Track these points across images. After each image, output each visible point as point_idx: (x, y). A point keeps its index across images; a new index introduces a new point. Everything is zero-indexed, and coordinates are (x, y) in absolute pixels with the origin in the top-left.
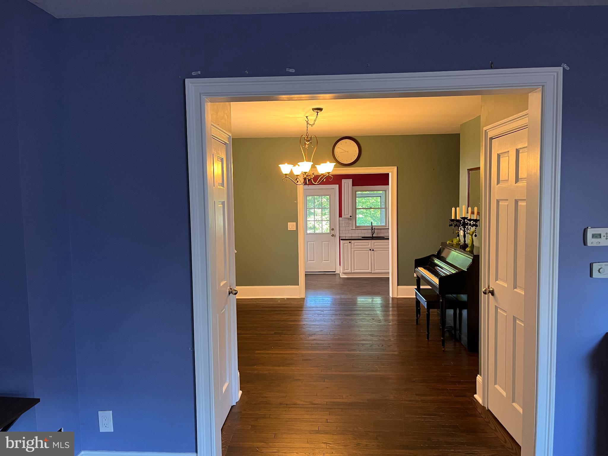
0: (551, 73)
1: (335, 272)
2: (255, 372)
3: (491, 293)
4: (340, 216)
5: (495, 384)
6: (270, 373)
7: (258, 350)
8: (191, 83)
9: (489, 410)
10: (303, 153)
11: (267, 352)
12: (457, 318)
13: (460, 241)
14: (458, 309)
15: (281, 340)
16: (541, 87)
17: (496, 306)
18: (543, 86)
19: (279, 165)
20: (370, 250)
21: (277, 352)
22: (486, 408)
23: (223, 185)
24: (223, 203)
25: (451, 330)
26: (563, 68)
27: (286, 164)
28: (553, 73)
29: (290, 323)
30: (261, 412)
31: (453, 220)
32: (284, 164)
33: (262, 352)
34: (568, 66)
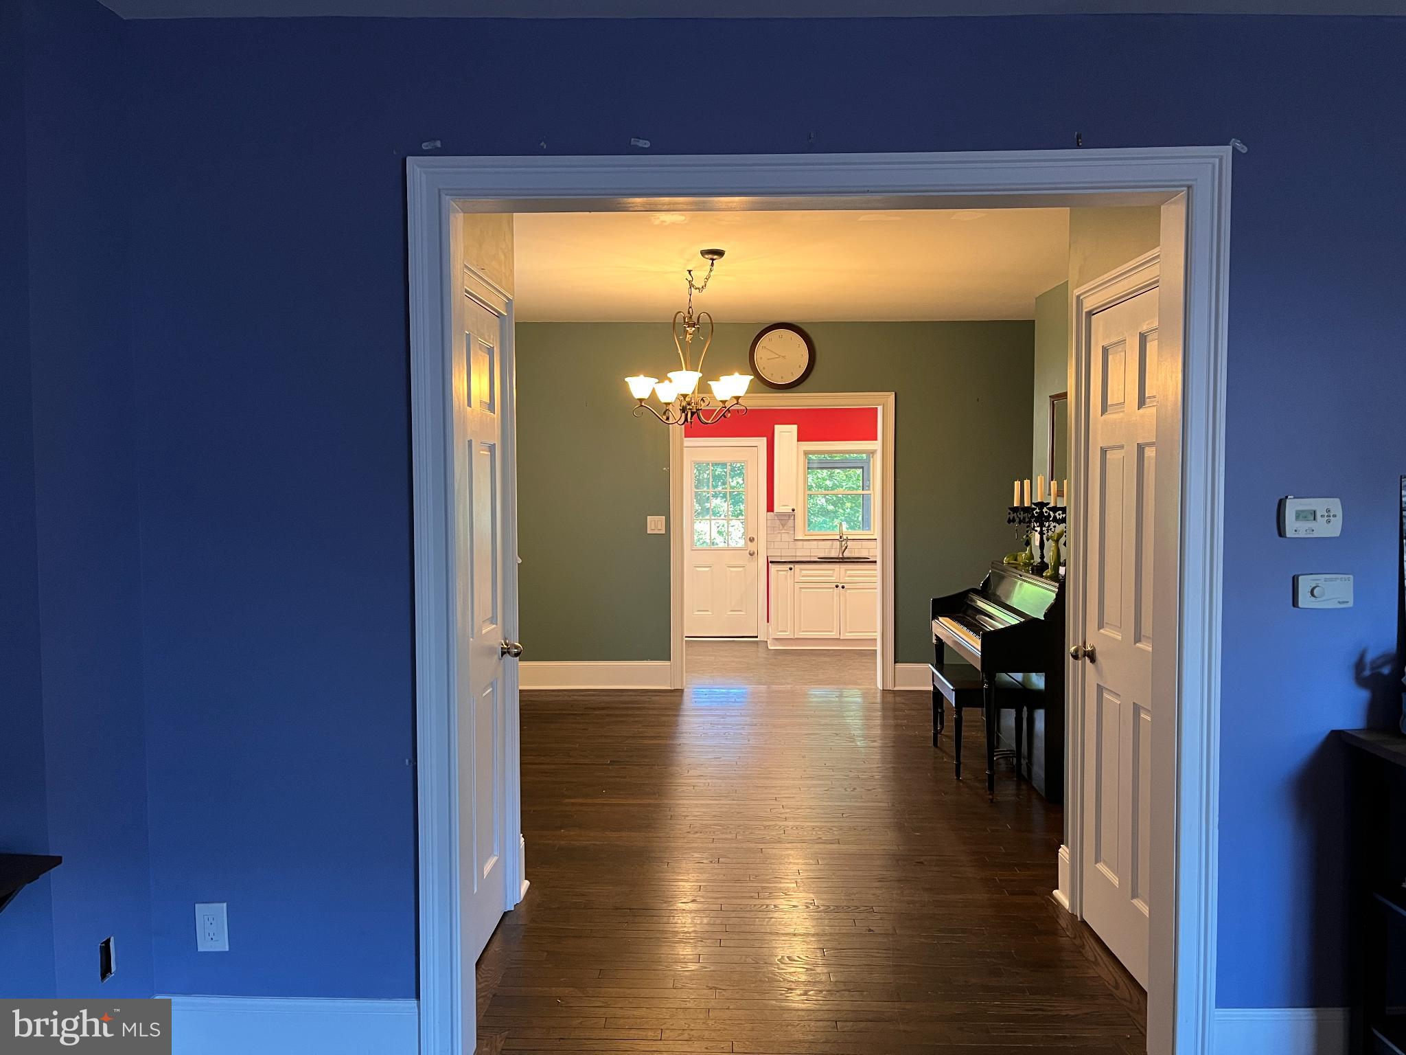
0: (1207, 160)
1: (757, 637)
2: (563, 843)
3: (1089, 656)
4: (770, 508)
5: (1097, 861)
6: (594, 844)
7: (570, 797)
8: (419, 166)
9: (1084, 922)
10: (680, 352)
11: (590, 801)
12: (1024, 730)
13: (1032, 557)
14: (1025, 708)
15: (625, 777)
16: (1186, 189)
17: (1100, 686)
18: (1189, 187)
19: (627, 379)
20: (837, 586)
21: (613, 801)
22: (1076, 916)
23: (491, 407)
24: (492, 448)
25: (1010, 757)
26: (1233, 147)
27: (642, 377)
28: (1211, 160)
29: (646, 742)
30: (572, 926)
31: (1015, 510)
32: (638, 376)
33: (580, 801)
34: (1244, 144)
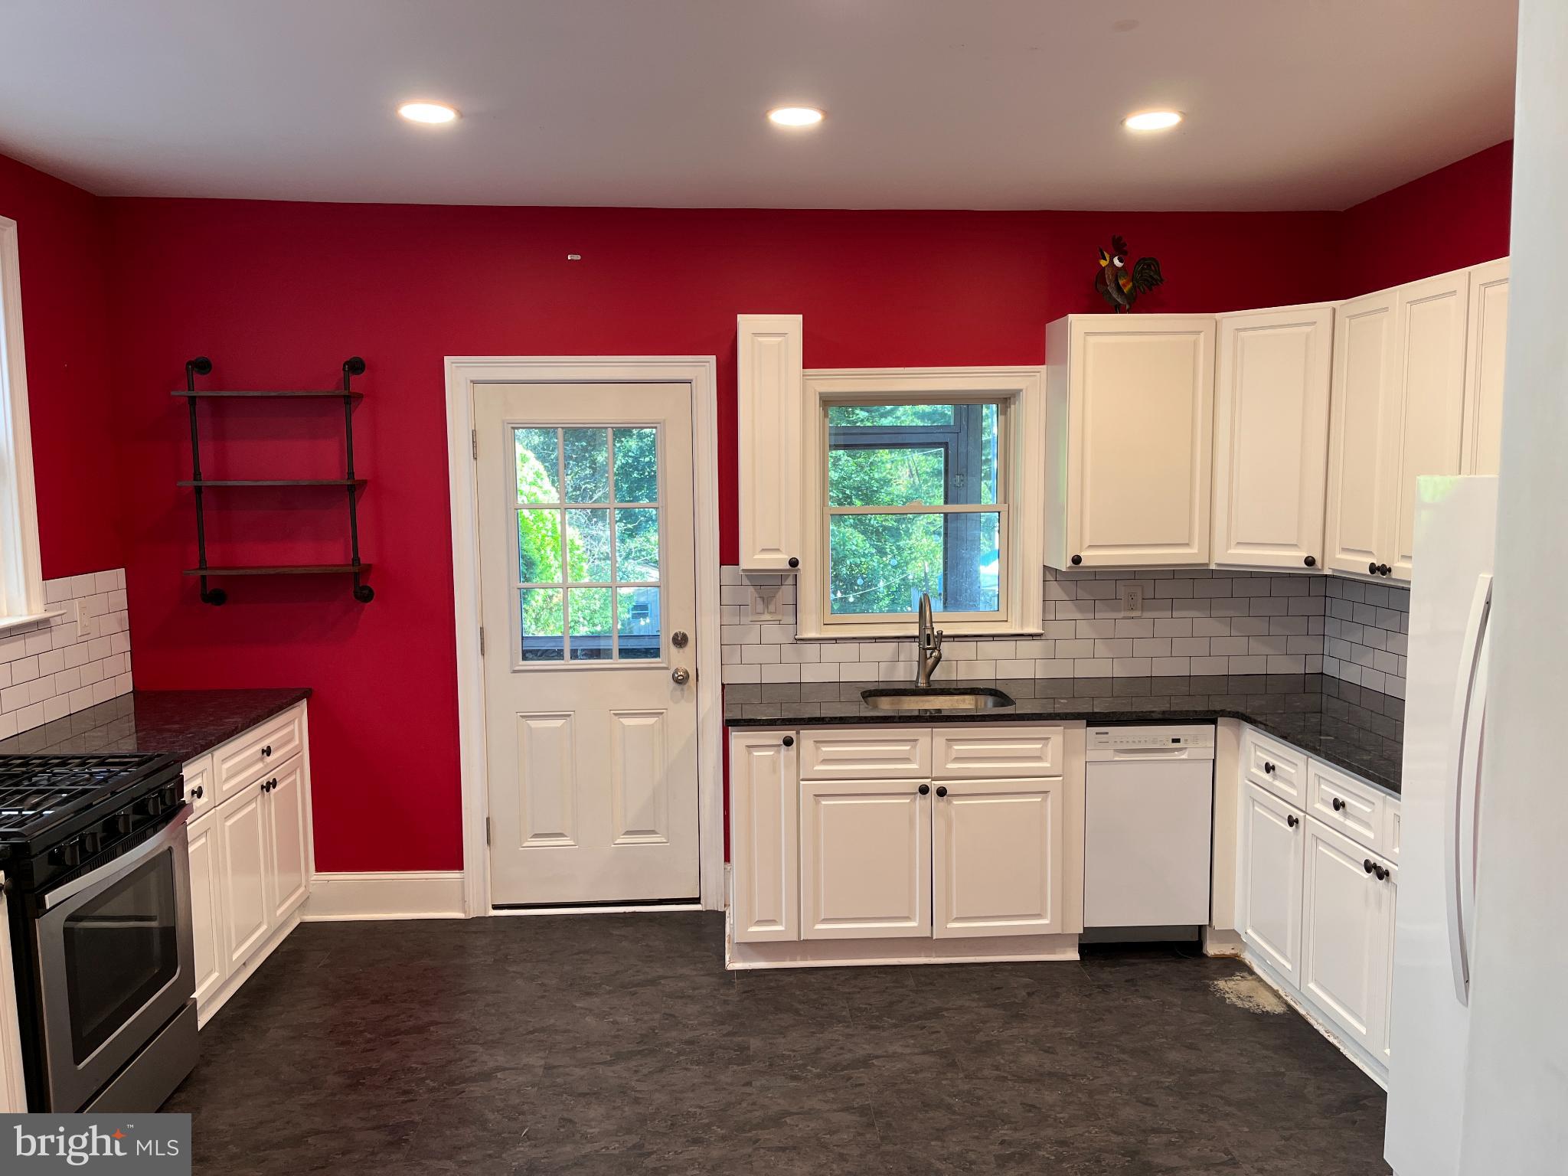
1: (697, 901)
4: (729, 553)
20: (924, 790)
